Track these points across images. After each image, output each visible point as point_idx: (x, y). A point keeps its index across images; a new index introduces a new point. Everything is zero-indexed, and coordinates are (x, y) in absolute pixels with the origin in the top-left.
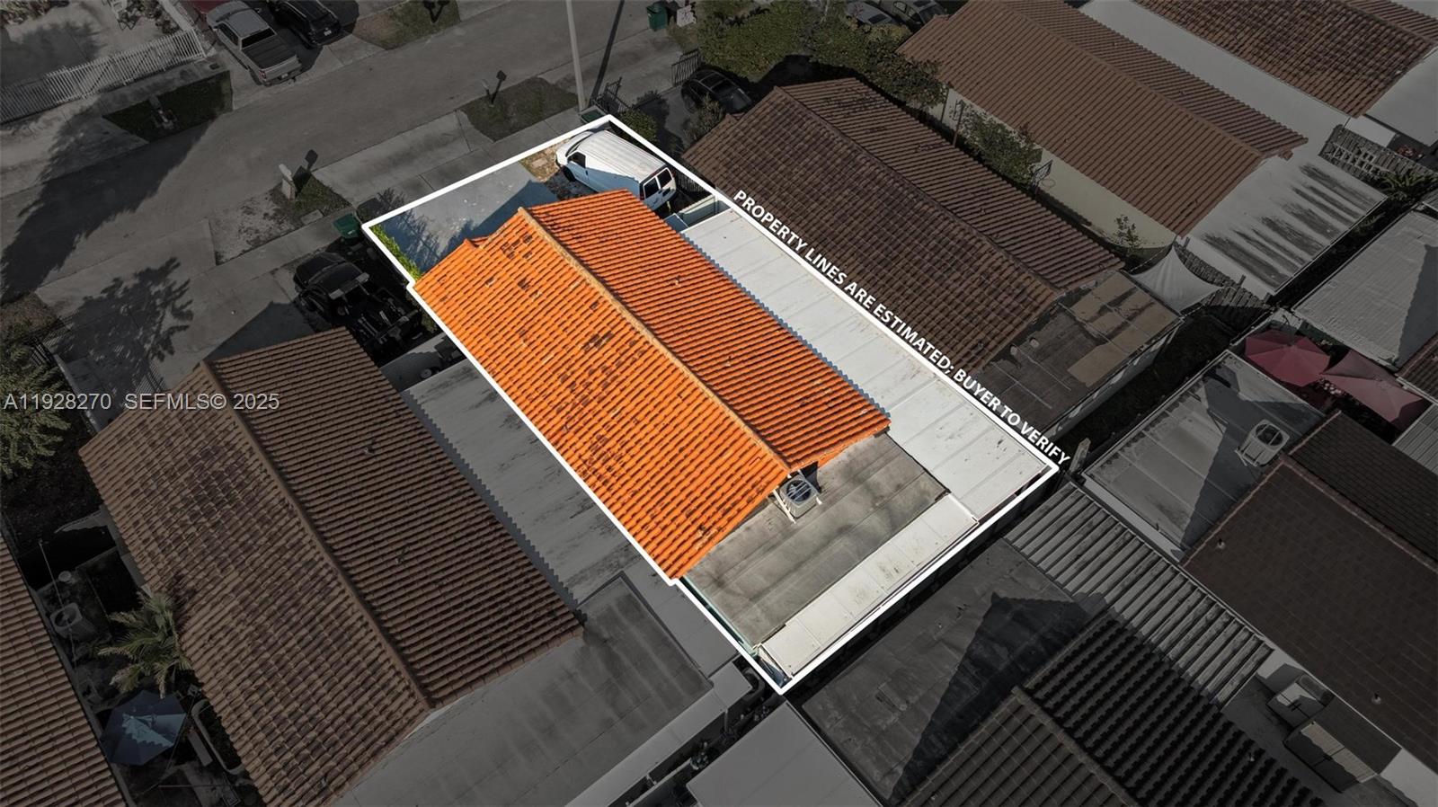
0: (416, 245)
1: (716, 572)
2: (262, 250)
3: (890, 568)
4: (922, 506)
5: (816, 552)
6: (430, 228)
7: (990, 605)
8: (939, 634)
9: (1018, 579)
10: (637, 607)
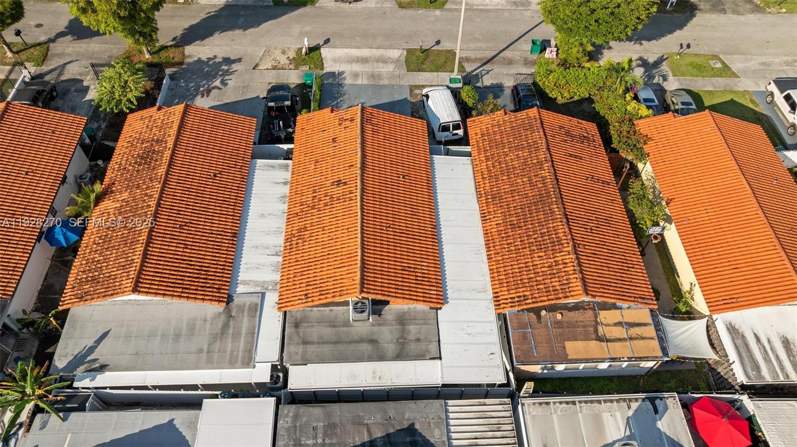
0: (333, 102)
1: (300, 320)
2: (274, 71)
3: (378, 374)
4: (420, 357)
5: (350, 342)
6: (345, 97)
7: (406, 427)
8: (369, 422)
9: (432, 425)
10: (256, 311)
